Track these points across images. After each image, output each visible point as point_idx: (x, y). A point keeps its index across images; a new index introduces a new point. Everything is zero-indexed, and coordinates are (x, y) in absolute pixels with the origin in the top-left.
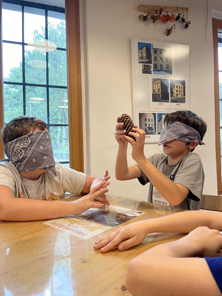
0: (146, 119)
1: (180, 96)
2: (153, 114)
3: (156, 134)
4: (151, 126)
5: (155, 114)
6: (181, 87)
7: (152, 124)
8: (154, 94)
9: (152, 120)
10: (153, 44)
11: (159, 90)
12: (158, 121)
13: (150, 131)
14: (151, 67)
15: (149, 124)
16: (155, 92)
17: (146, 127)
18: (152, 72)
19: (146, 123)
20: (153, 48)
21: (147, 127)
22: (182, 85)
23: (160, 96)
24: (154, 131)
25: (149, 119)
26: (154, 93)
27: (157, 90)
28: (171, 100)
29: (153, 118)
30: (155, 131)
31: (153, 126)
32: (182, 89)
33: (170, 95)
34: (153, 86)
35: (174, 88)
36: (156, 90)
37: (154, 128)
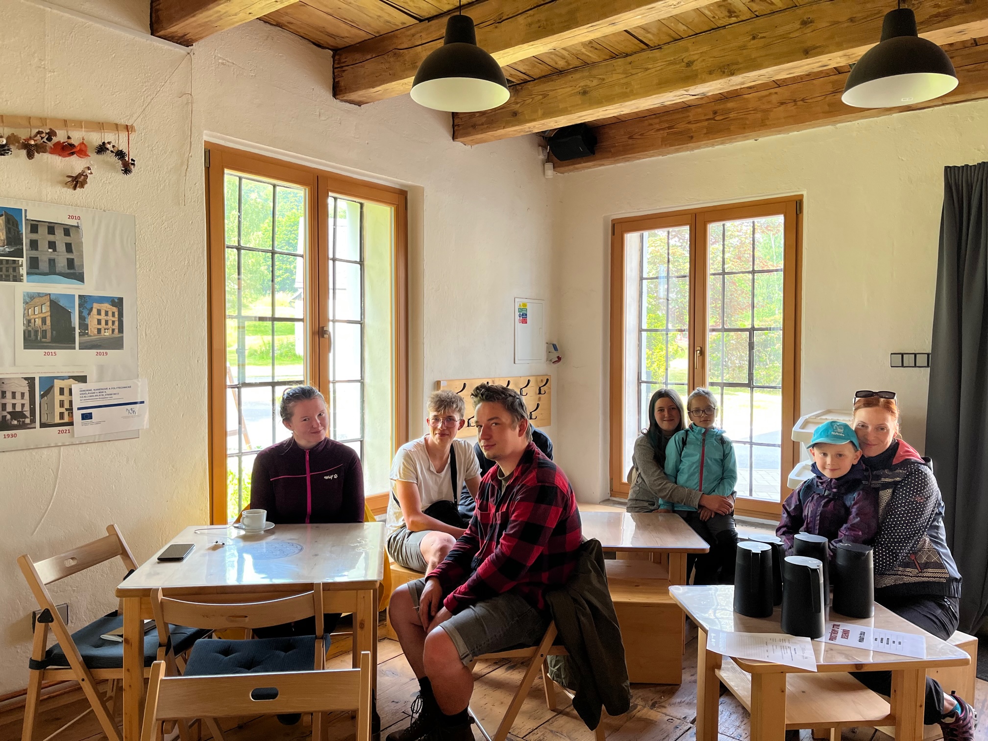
0: (4, 393)
1: (107, 334)
2: (26, 379)
3: (35, 428)
4: (18, 409)
5: (31, 381)
6: (110, 314)
7: (23, 405)
8: (29, 332)
9: (23, 394)
10: (26, 211)
11: (44, 320)
12: (42, 396)
13: (15, 422)
14: (22, 265)
15: (14, 405)
16: (32, 324)
17: (5, 413)
18: (25, 277)
19: (4, 401)
20: (26, 220)
21: (9, 413)
22: (114, 308)
23: (49, 335)
24: (28, 421)
25: (14, 394)
26: (30, 329)
27: (39, 322)
28: (80, 343)
29: (26, 390)
30: (33, 421)
31: (27, 408)
32: (113, 315)
33: (77, 331)
34: (26, 312)
35: (89, 314)
36: (35, 321)
37: (28, 414)
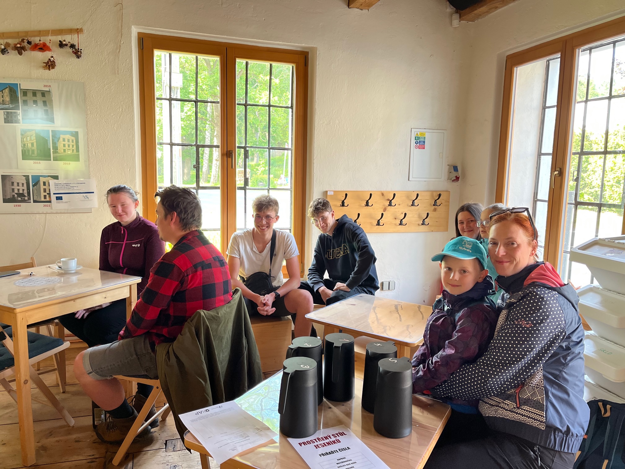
0: (13, 183)
1: (69, 152)
2: (24, 176)
3: (31, 202)
4: (21, 192)
5: (27, 177)
6: (71, 141)
7: (23, 190)
8: (25, 151)
9: (23, 184)
10: (20, 84)
11: (32, 144)
12: (33, 186)
13: (20, 199)
14: (19, 114)
15: (18, 190)
16: (26, 146)
17: (14, 194)
18: (21, 121)
19: (13, 187)
20: (21, 89)
21: (16, 193)
22: (73, 137)
23: (36, 152)
24: (26, 198)
25: (18, 183)
26: (25, 149)
27: (30, 145)
28: (53, 157)
29: (25, 182)
30: (29, 199)
31: (26, 191)
32: (73, 141)
33: (52, 150)
34: (23, 140)
35: (58, 141)
36: (28, 145)
37: (26, 195)
